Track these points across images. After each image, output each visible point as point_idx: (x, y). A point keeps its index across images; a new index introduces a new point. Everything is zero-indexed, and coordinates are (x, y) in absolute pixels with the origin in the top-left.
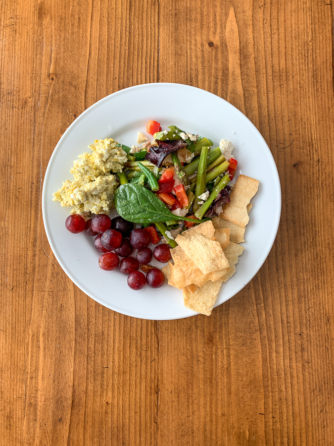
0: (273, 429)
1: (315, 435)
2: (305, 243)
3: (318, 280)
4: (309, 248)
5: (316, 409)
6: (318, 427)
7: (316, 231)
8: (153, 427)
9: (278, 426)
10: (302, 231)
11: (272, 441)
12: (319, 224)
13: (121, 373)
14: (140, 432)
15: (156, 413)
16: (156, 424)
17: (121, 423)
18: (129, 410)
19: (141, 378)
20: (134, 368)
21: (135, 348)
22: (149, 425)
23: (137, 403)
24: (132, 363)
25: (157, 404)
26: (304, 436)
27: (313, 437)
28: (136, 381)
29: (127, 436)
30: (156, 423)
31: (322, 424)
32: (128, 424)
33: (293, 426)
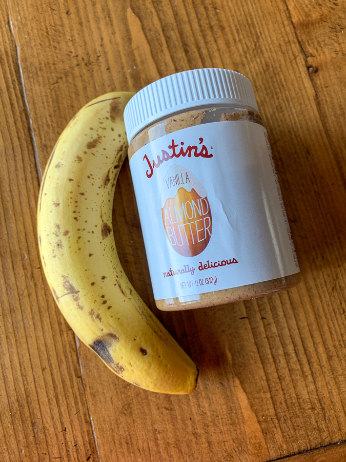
0: (267, 338)
1: (333, 328)
2: (245, 53)
3: (278, 99)
4: (253, 59)
5: (325, 288)
6: (335, 314)
7: (256, 33)
8: (75, 384)
9: (274, 329)
10: (237, 37)
11: (270, 356)
12: (259, 23)
13: (7, 312)
14: (57, 398)
15: (76, 361)
16: (79, 379)
17: (23, 392)
18: (32, 368)
19: (40, 312)
20: (27, 299)
21: (21, 268)
22: (68, 383)
23: (42, 352)
24: (21, 292)
25: (74, 347)
26: (316, 334)
27: (331, 332)
28: (33, 319)
29: (37, 412)
30: (80, 377)
31: (340, 307)
32: (34, 390)
33: (297, 324)
